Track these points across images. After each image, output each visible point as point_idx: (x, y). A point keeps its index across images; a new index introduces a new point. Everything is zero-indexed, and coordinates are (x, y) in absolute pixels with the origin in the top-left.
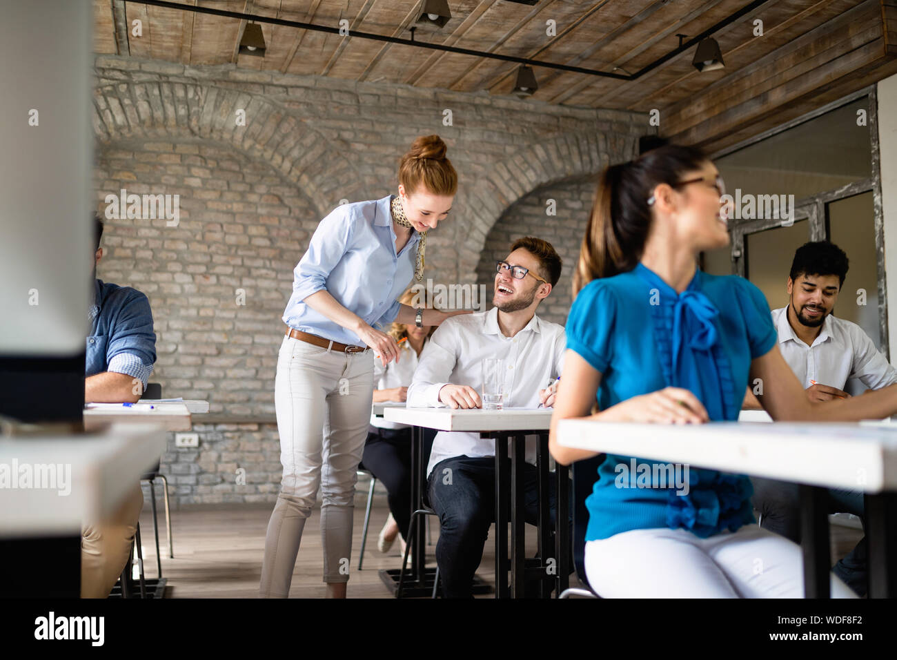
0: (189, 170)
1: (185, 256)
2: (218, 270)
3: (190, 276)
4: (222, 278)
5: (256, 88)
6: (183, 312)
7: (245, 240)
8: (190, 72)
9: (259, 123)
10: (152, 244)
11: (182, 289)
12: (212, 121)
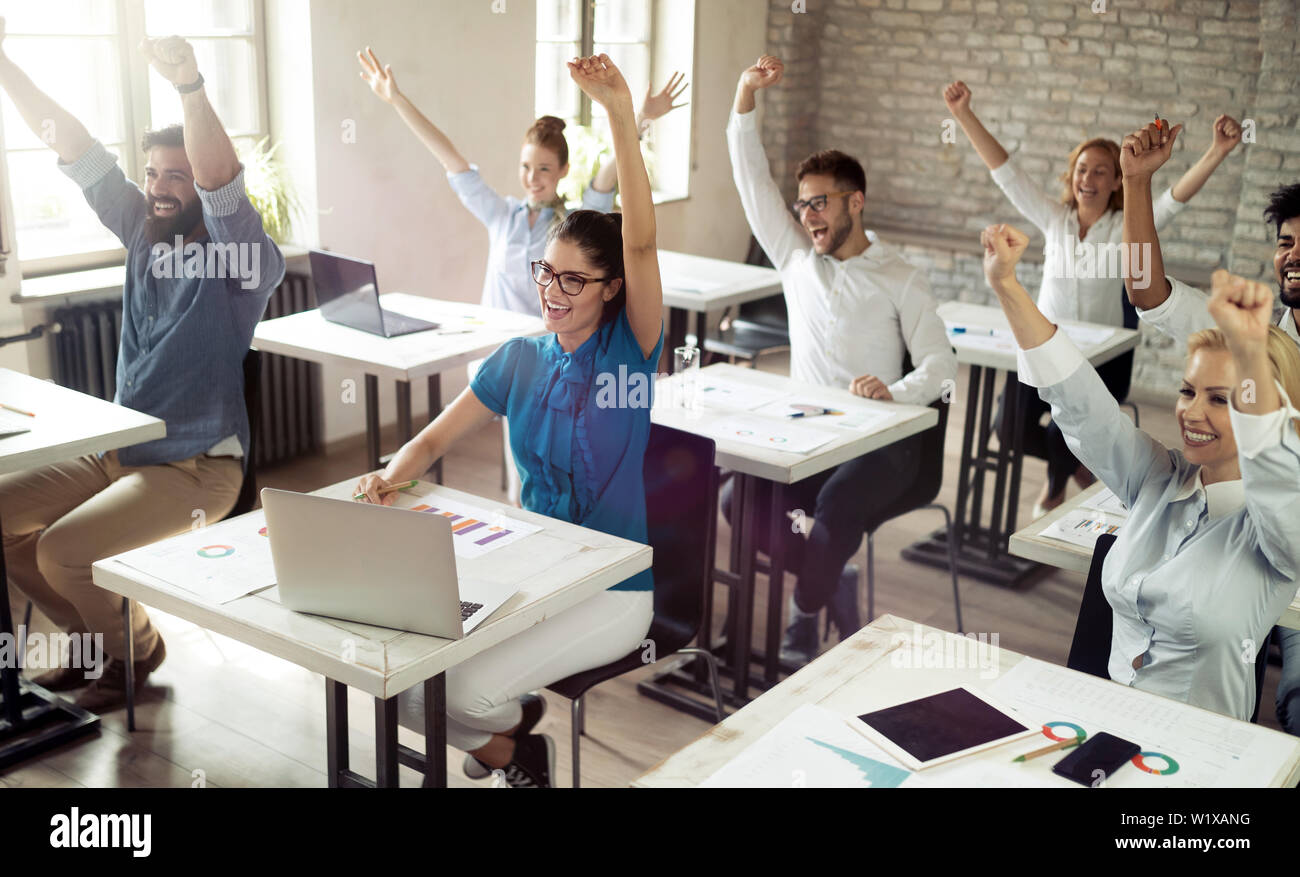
1: (1040, 8)
2: (1082, 31)
3: (1043, 40)
4: (1086, 44)
6: (1030, 94)
11: (1031, 60)
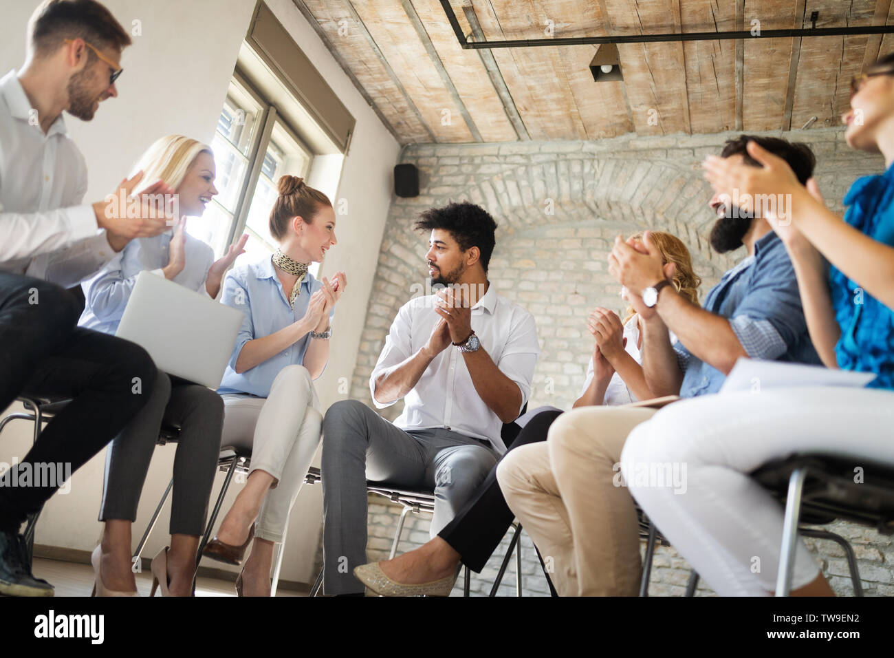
0: (589, 254)
1: (577, 344)
5: (658, 153)
8: (589, 147)
9: (660, 190)
12: (607, 194)
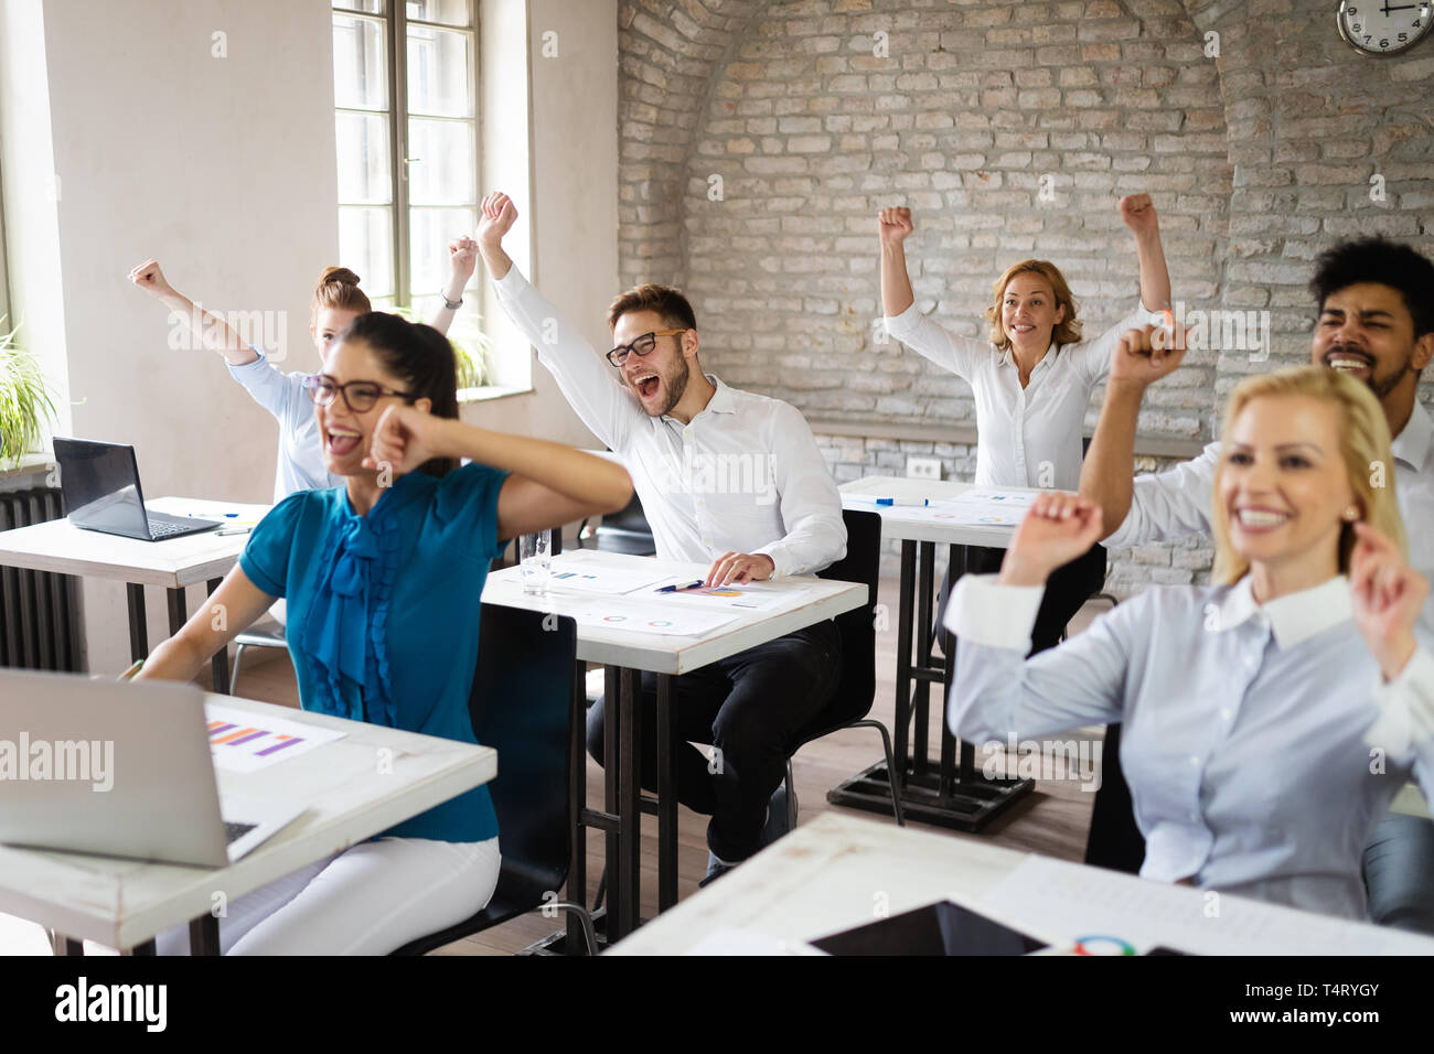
1: (950, 139)
2: (1005, 161)
3: (958, 177)
4: (1011, 176)
6: (946, 243)
7: (1054, 99)
10: (898, 124)
11: (945, 202)
